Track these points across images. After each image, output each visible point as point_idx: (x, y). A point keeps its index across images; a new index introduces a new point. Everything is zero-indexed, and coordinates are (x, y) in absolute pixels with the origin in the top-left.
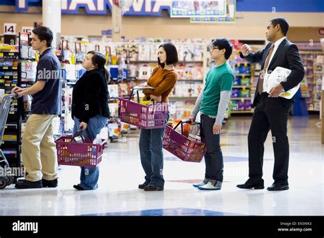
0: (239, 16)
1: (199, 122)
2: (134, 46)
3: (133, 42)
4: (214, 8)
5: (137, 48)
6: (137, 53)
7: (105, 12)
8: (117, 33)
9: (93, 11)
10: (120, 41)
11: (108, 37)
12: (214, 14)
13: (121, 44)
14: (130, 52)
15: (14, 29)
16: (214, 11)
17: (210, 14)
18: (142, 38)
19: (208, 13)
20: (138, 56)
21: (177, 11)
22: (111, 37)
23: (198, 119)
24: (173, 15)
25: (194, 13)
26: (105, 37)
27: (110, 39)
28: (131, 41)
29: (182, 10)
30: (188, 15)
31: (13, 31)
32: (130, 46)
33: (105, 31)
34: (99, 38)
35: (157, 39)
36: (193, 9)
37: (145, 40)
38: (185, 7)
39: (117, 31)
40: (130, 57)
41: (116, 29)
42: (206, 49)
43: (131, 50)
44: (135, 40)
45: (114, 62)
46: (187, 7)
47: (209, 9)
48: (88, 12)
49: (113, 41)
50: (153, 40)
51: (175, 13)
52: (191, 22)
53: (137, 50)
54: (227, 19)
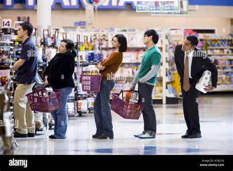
0: (191, 9)
1: (137, 90)
2: (104, 35)
3: (102, 31)
4: (171, 5)
5: (107, 37)
6: (107, 41)
7: (78, 7)
8: (89, 24)
9: (67, 6)
10: (92, 31)
11: (81, 28)
12: (171, 10)
13: (93, 33)
14: (102, 40)
15: (10, 24)
16: (171, 7)
17: (168, 10)
18: (111, 28)
19: (166, 8)
20: (107, 44)
21: (142, 7)
22: (84, 28)
23: (136, 89)
24: (138, 10)
25: (155, 8)
26: (79, 27)
27: (84, 30)
28: (100, 31)
29: (146, 6)
30: (150, 10)
31: (9, 25)
32: (101, 35)
33: (77, 23)
34: (73, 28)
35: (123, 29)
36: (155, 5)
37: (113, 30)
38: (148, 4)
39: (90, 22)
40: (102, 44)
41: (89, 21)
42: (164, 37)
43: (102, 38)
44: (104, 30)
45: (90, 48)
46: (149, 4)
47: (166, 5)
48: (64, 7)
49: (86, 31)
50: (120, 30)
51: (139, 8)
52: (153, 15)
53: (106, 38)
54: (181, 13)
